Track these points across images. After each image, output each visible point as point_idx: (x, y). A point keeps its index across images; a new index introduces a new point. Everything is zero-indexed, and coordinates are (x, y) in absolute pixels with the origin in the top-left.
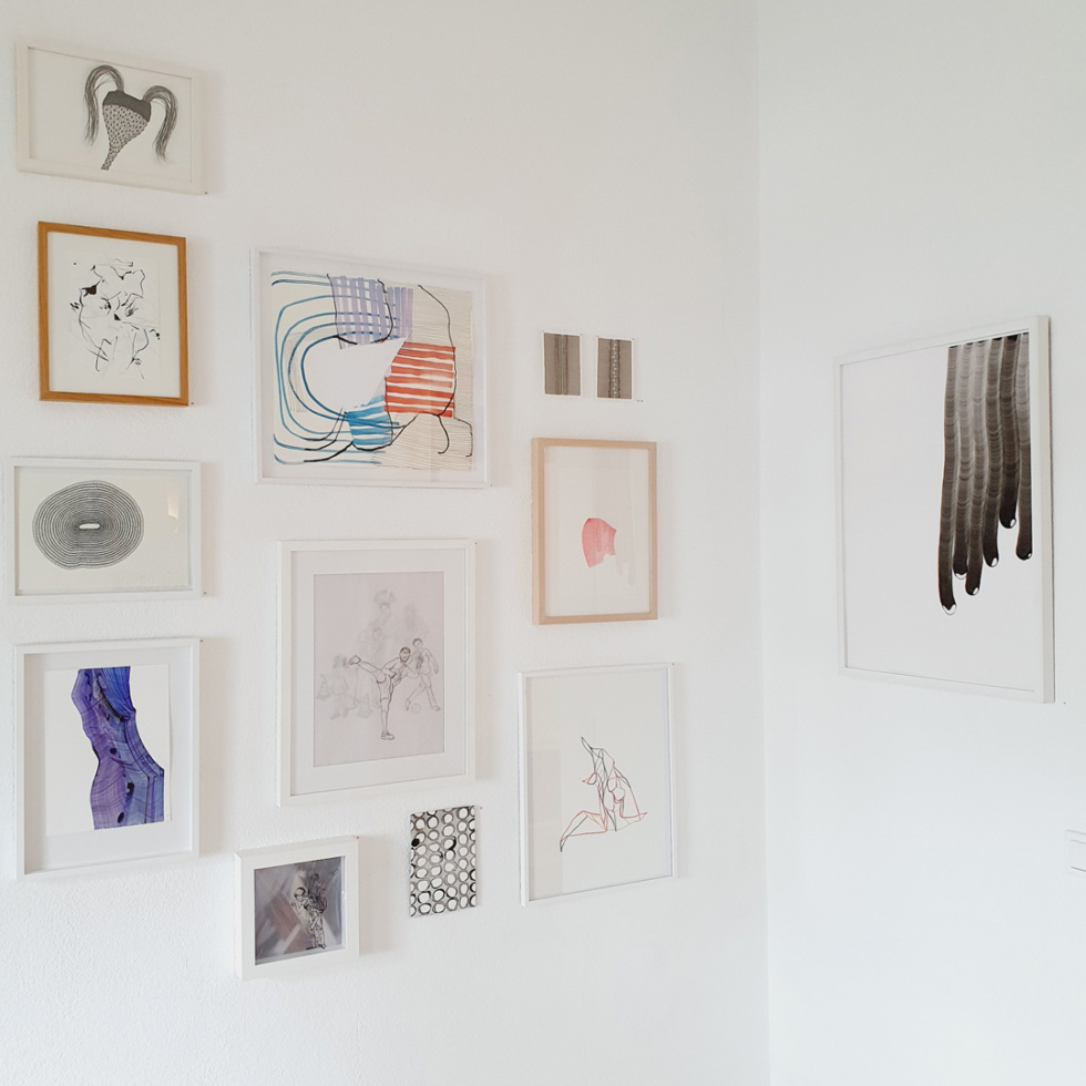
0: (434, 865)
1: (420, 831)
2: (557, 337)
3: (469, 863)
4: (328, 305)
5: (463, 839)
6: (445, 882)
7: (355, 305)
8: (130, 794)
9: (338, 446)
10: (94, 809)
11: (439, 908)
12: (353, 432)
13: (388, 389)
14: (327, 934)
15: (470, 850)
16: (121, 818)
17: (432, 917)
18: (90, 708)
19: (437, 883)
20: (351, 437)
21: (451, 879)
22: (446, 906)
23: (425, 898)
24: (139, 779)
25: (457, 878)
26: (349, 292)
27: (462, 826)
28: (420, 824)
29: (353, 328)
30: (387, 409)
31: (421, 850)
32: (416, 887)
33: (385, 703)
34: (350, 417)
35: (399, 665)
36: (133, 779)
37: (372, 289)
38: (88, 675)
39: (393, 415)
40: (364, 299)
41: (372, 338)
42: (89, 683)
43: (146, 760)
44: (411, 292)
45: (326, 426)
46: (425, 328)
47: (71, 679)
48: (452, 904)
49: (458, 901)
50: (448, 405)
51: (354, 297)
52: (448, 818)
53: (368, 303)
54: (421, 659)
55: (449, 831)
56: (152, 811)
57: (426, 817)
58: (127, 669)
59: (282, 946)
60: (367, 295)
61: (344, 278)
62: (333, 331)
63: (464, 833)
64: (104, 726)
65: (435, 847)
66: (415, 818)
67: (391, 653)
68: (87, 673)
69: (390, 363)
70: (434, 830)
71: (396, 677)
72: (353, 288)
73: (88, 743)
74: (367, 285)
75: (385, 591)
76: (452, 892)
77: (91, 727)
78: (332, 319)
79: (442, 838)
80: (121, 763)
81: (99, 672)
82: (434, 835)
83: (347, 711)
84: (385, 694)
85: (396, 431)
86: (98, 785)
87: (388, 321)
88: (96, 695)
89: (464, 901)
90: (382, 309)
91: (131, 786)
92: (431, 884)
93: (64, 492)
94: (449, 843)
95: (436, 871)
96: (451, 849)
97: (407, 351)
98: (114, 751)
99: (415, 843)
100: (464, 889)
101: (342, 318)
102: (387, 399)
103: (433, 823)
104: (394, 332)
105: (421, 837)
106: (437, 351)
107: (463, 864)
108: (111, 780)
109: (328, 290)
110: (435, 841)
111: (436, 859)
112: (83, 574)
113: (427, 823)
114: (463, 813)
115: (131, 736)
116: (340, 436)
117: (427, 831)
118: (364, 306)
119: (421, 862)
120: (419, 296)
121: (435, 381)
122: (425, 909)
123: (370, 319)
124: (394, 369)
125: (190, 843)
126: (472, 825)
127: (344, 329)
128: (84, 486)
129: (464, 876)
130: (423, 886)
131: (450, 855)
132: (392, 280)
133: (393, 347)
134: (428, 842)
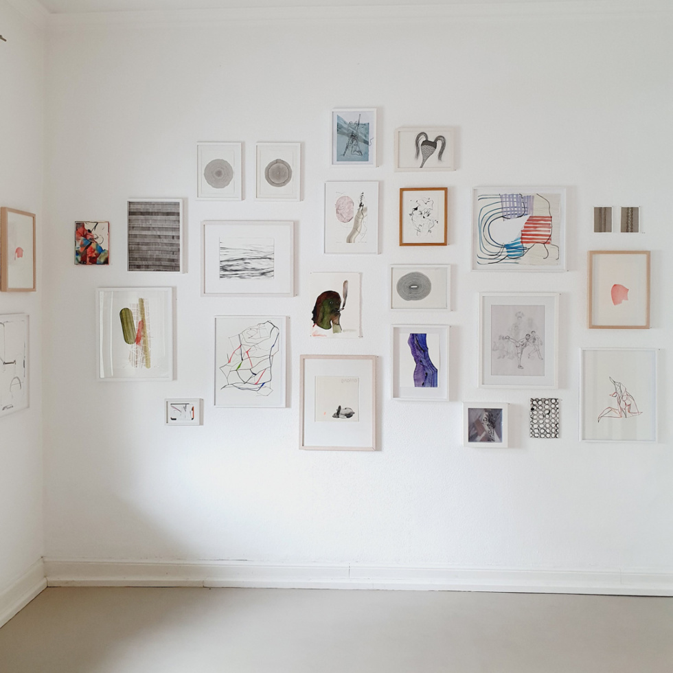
0: (540, 419)
1: (534, 405)
2: (600, 209)
3: (556, 420)
4: (499, 205)
5: (553, 411)
6: (545, 426)
7: (510, 204)
8: (426, 377)
9: (501, 257)
10: (415, 380)
11: (543, 436)
12: (508, 252)
13: (523, 235)
14: (496, 437)
15: (556, 416)
16: (423, 384)
17: (539, 439)
18: (413, 347)
19: (542, 426)
20: (507, 254)
21: (548, 425)
22: (545, 436)
23: (536, 431)
24: (430, 372)
25: (551, 426)
26: (508, 200)
27: (553, 406)
28: (535, 403)
29: (509, 213)
30: (522, 242)
31: (535, 413)
32: (533, 426)
33: (519, 355)
34: (507, 246)
35: (525, 340)
36: (427, 371)
37: (517, 198)
38: (413, 336)
39: (524, 245)
40: (513, 202)
41: (516, 216)
42: (413, 338)
43: (432, 366)
44: (533, 197)
45: (498, 250)
46: (539, 210)
47: (408, 336)
48: (548, 435)
49: (551, 435)
50: (548, 239)
51: (510, 201)
52: (547, 402)
53: (515, 203)
54: (535, 339)
55: (547, 407)
56: (433, 383)
57: (538, 401)
58: (425, 335)
59: (479, 438)
60: (515, 200)
61: (506, 195)
62: (501, 215)
63: (554, 408)
64: (418, 353)
65: (541, 412)
66: (532, 400)
67: (522, 336)
68: (413, 335)
69: (524, 225)
70: (541, 405)
71: (524, 345)
72: (509, 198)
73: (413, 358)
74: (515, 196)
75: (520, 312)
76: (548, 431)
77: (414, 353)
78: (500, 210)
79: (544, 409)
80: (423, 366)
81: (416, 335)
82: (540, 408)
83: (504, 356)
84: (519, 351)
85: (525, 251)
86: (416, 372)
87: (523, 209)
88: (415, 342)
89: (553, 435)
90: (521, 205)
91: (426, 374)
92: (539, 426)
93: (406, 276)
94: (547, 412)
95: (541, 421)
96: (548, 414)
97: (531, 220)
98: (421, 361)
99: (532, 409)
100: (553, 430)
101: (505, 210)
102: (522, 238)
103: (540, 403)
104: (526, 213)
105: (535, 408)
106: (543, 218)
107: (553, 421)
108: (420, 371)
109: (500, 200)
110: (541, 410)
111: (541, 417)
112: (412, 303)
113: (537, 402)
114: (553, 401)
115: (427, 357)
116: (503, 254)
117: (538, 405)
118: (513, 204)
119: (535, 417)
120: (537, 198)
121: (543, 231)
122: (536, 435)
123: (516, 209)
124: (525, 227)
125: (446, 396)
126: (557, 406)
127: (505, 214)
128: (413, 273)
129: (553, 425)
130: (536, 426)
131: (547, 416)
132: (525, 193)
133: (525, 218)
134: (538, 410)
